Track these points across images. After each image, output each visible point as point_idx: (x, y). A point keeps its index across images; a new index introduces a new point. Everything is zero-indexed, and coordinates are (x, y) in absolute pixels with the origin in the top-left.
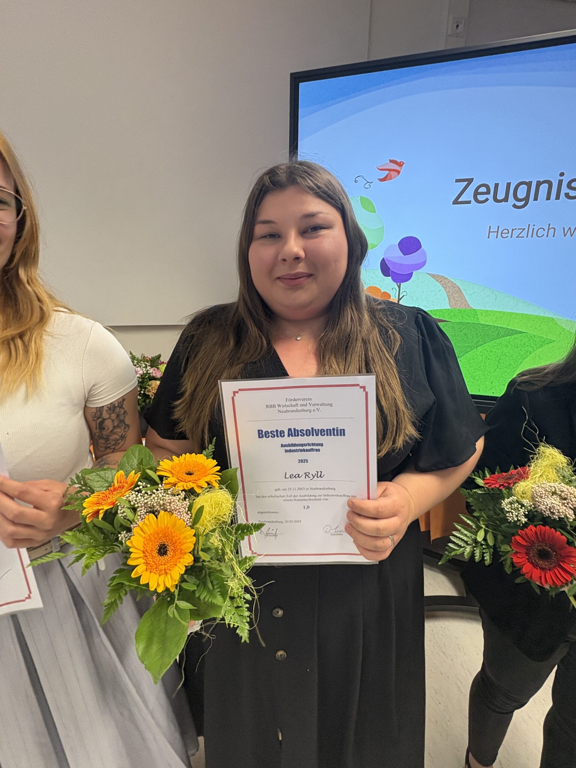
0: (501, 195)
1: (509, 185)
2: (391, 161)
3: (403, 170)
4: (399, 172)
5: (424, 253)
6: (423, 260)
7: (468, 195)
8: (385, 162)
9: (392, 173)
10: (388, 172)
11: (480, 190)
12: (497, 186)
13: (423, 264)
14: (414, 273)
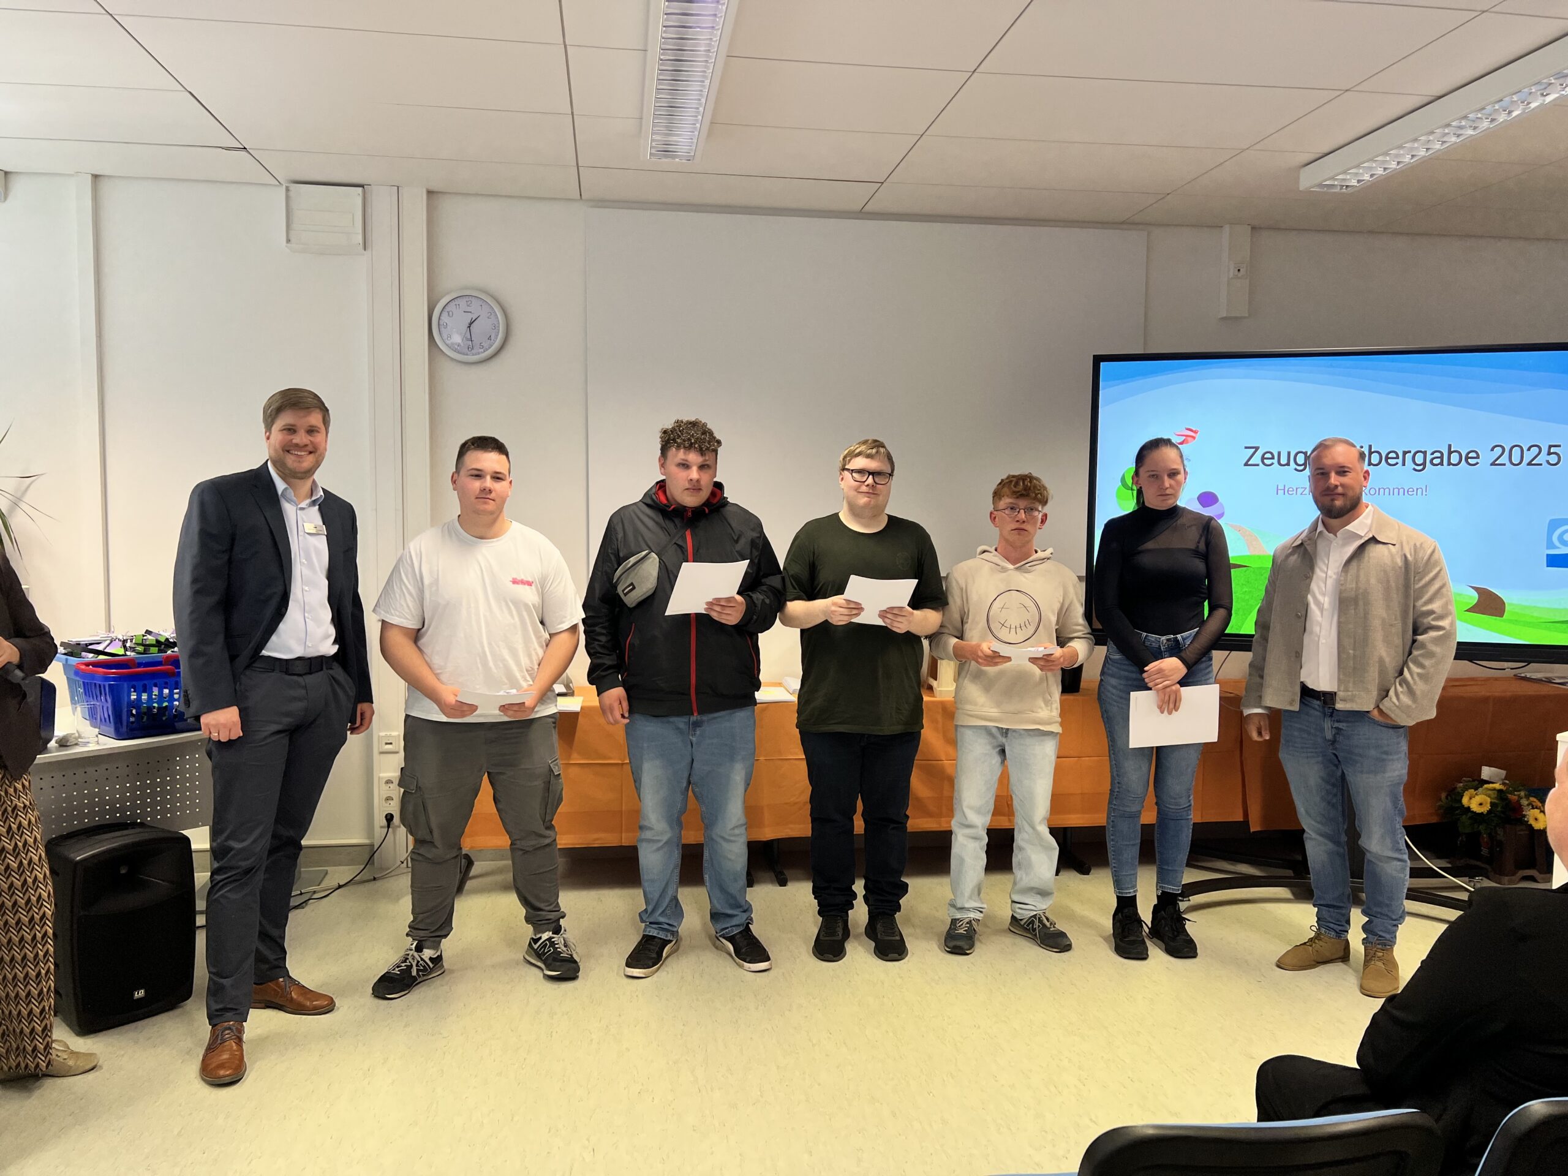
0: (1284, 461)
1: (1289, 453)
2: (1187, 429)
3: (1197, 436)
5: (1222, 507)
6: (1219, 512)
7: (1256, 459)
11: (1266, 456)
12: (1279, 454)
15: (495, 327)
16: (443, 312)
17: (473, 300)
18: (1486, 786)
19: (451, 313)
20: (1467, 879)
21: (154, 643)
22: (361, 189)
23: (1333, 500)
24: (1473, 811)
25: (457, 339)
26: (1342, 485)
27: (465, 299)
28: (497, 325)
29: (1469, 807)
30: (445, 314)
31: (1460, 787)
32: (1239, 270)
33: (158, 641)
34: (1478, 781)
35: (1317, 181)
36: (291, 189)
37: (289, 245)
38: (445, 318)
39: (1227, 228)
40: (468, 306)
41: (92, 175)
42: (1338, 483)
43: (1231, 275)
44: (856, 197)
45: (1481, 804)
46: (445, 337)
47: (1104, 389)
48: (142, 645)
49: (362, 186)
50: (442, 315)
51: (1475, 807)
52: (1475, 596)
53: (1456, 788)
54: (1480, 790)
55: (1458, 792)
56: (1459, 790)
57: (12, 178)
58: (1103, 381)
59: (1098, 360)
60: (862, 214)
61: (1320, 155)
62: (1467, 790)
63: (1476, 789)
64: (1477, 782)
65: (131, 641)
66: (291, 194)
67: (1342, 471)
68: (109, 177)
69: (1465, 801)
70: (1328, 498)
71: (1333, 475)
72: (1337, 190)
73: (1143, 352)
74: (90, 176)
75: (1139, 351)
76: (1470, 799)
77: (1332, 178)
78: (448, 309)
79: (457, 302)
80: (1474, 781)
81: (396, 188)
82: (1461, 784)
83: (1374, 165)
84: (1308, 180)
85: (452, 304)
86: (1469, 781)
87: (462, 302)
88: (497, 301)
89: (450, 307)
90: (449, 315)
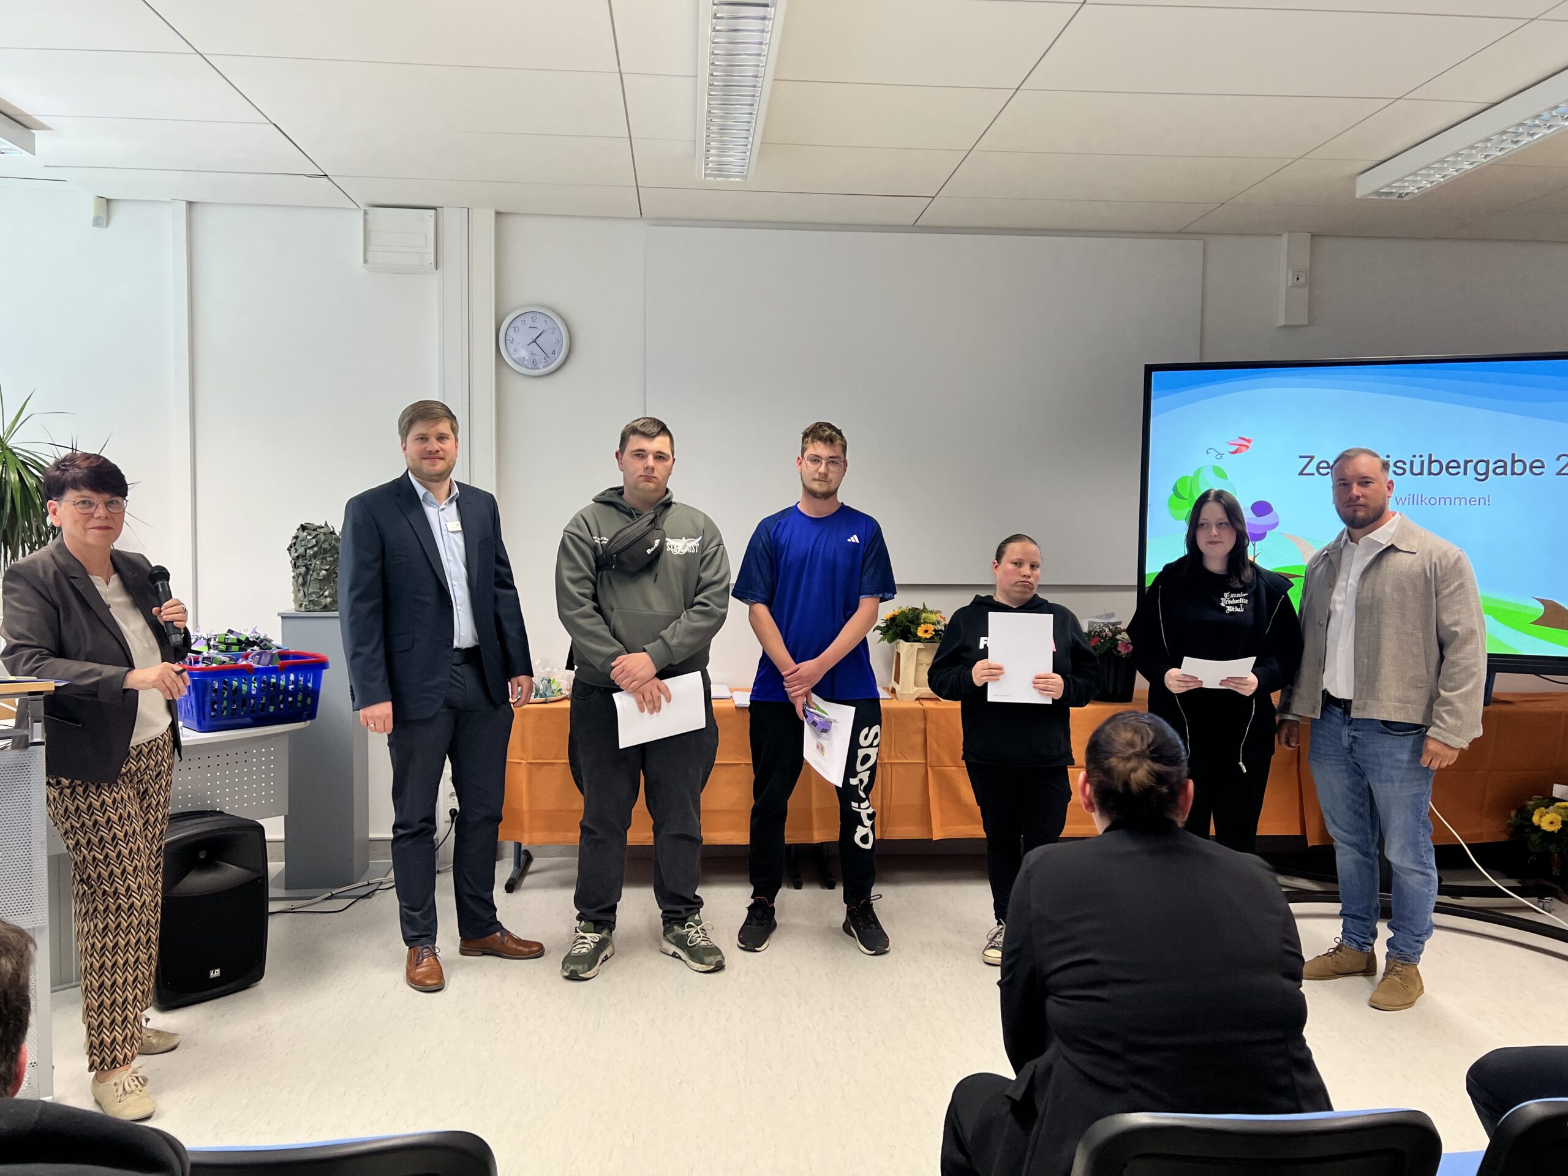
2: (1240, 438)
3: (1251, 445)
4: (1247, 447)
5: (1276, 516)
6: (1274, 522)
7: (1312, 468)
8: (1234, 438)
9: (1243, 448)
10: (1237, 447)
11: (1321, 465)
13: (1276, 524)
14: (1268, 533)
15: (559, 342)
17: (538, 315)
18: (1558, 804)
19: (517, 329)
20: (1536, 899)
21: (236, 641)
22: (433, 211)
23: (1355, 511)
24: (1543, 831)
25: (523, 353)
26: (1363, 496)
27: (529, 315)
28: (561, 340)
29: (1539, 827)
30: (511, 329)
31: (1531, 805)
32: (1298, 278)
33: (239, 640)
34: (1549, 798)
35: (1374, 188)
36: (368, 212)
37: (366, 265)
38: (511, 333)
39: (1285, 236)
40: (534, 322)
41: (187, 202)
42: (1360, 494)
43: (1290, 284)
44: (909, 211)
45: (1552, 823)
46: (511, 351)
47: (1155, 398)
48: (226, 644)
49: (435, 208)
50: (508, 330)
51: (1545, 826)
52: (1541, 608)
53: (1526, 806)
54: (1551, 807)
55: (1528, 810)
56: (1529, 808)
57: (114, 206)
58: (1154, 390)
59: (1149, 369)
60: (915, 228)
61: (1376, 163)
62: (1538, 807)
63: (1547, 807)
64: (1547, 800)
65: (215, 639)
66: (369, 217)
67: (1365, 482)
68: (202, 203)
69: (1535, 819)
70: (1350, 509)
71: (1355, 486)
72: (1395, 197)
73: (1198, 361)
74: (185, 202)
75: (1195, 359)
76: (1541, 817)
77: (1389, 186)
78: (512, 326)
79: (522, 318)
80: (1544, 799)
81: (466, 209)
82: (1532, 803)
83: (1432, 172)
84: (1365, 187)
85: (519, 319)
86: (1539, 799)
87: (528, 318)
88: (561, 317)
89: (518, 323)
90: (515, 331)
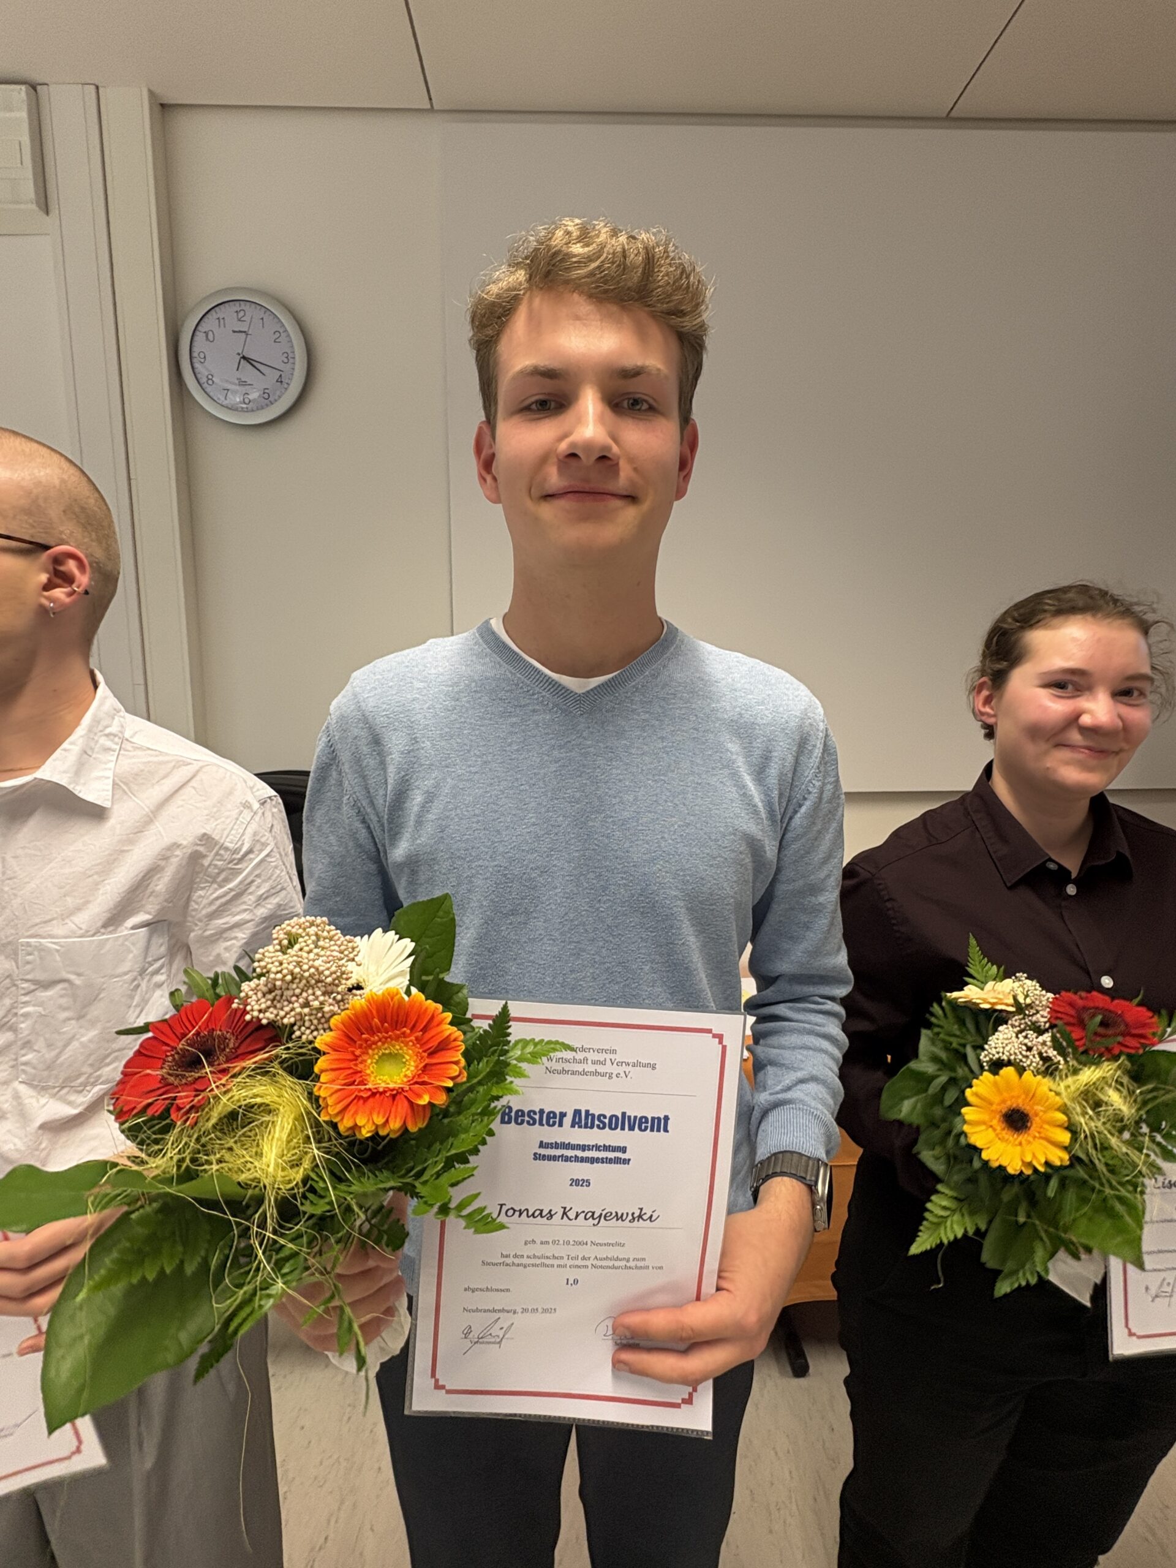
15: (289, 358)
16: (197, 333)
17: (246, 307)
19: (210, 333)
27: (233, 308)
28: (291, 355)
30: (200, 336)
38: (201, 344)
40: (239, 320)
46: (203, 380)
49: (32, 84)
50: (196, 338)
60: (951, 119)
78: (204, 327)
79: (221, 313)
81: (93, 88)
85: (213, 315)
87: (228, 312)
88: (289, 311)
89: (209, 324)
90: (207, 336)
